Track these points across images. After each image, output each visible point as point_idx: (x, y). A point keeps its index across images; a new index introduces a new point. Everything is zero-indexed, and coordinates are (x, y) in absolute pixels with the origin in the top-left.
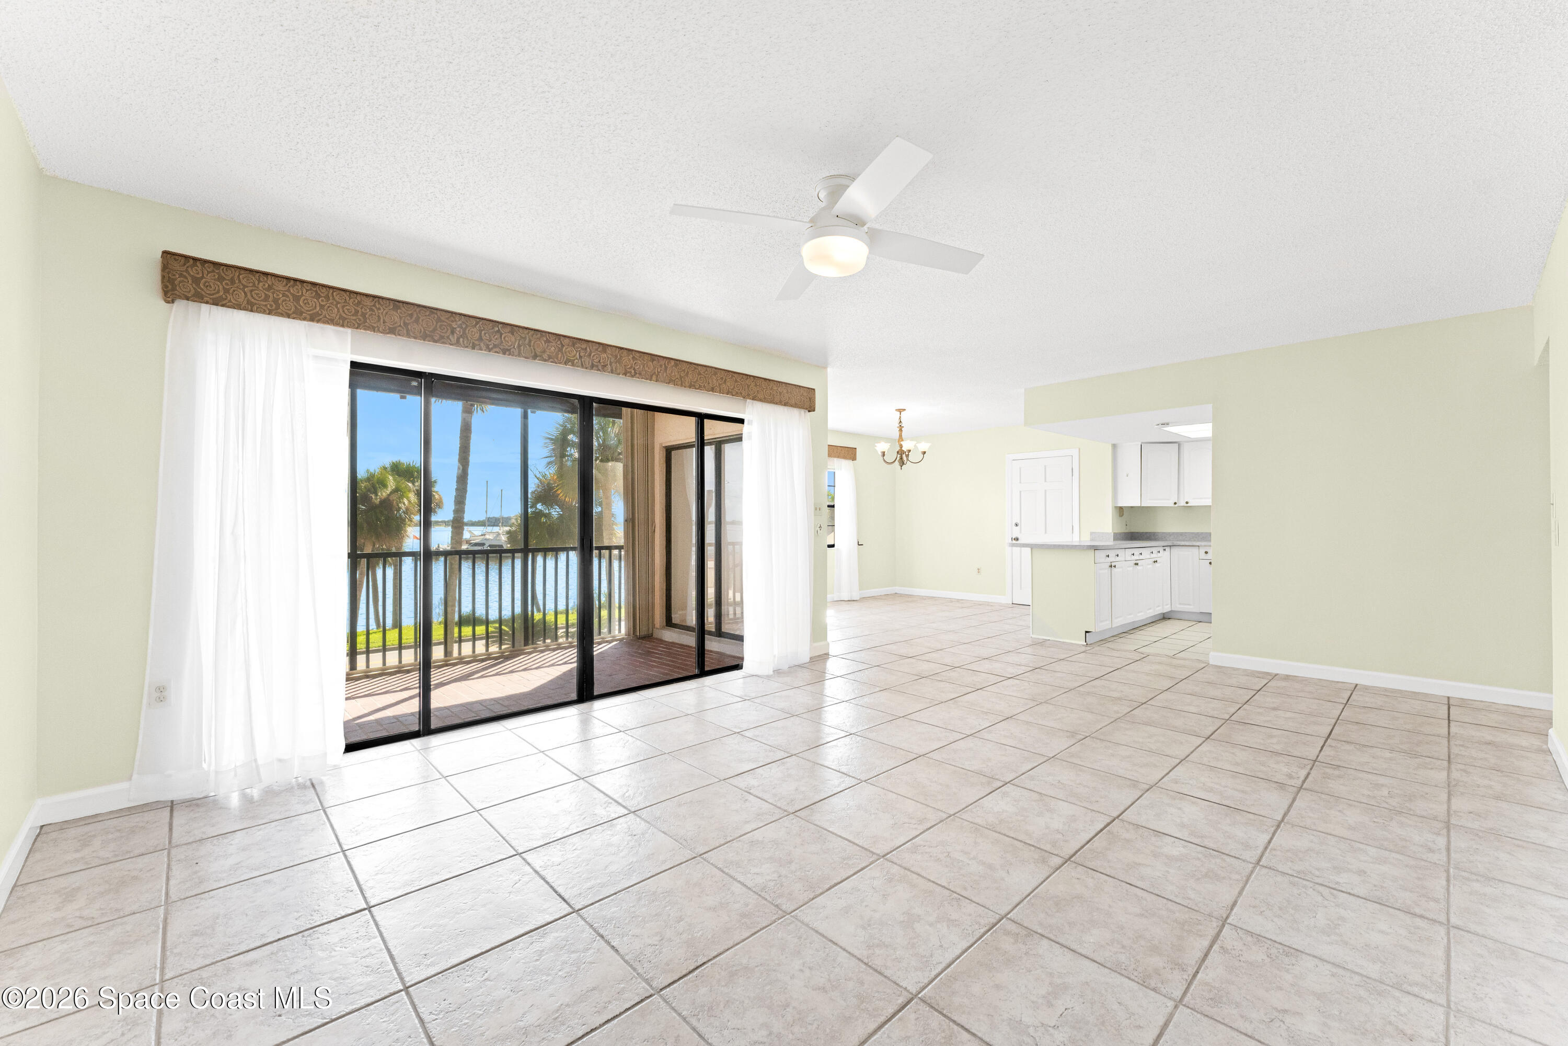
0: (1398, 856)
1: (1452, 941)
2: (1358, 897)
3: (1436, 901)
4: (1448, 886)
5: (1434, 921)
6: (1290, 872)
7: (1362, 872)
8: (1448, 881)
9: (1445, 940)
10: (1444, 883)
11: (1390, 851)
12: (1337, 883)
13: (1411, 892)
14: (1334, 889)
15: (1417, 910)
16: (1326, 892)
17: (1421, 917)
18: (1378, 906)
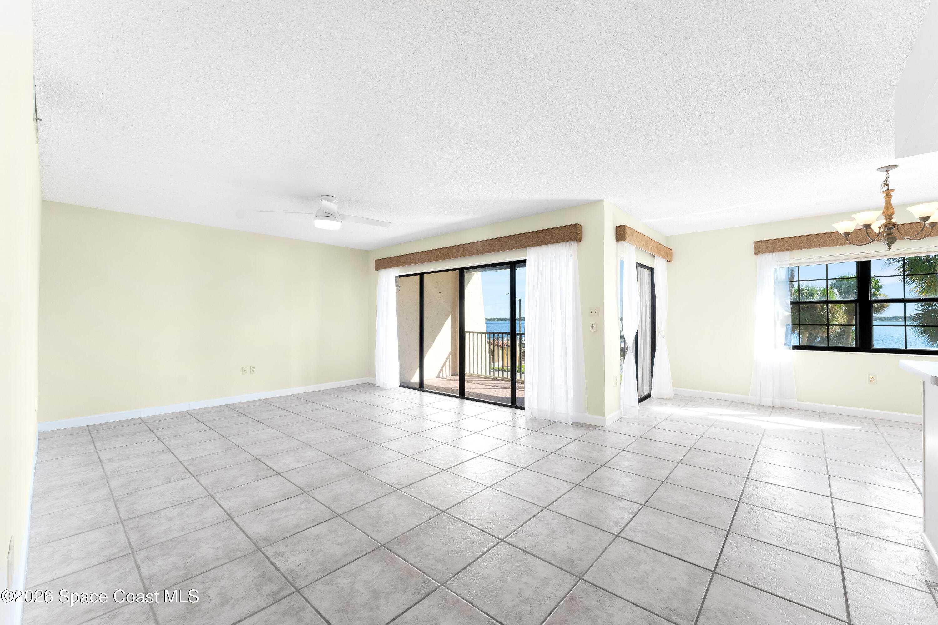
0: (161, 540)
1: (118, 517)
2: (163, 509)
3: (131, 529)
4: (128, 541)
5: (128, 519)
6: (196, 501)
7: (170, 519)
8: (129, 543)
9: (121, 515)
10: (131, 541)
11: (167, 541)
12: (175, 509)
13: (144, 526)
14: (174, 506)
15: (137, 519)
16: (176, 503)
17: (134, 518)
18: (153, 511)
